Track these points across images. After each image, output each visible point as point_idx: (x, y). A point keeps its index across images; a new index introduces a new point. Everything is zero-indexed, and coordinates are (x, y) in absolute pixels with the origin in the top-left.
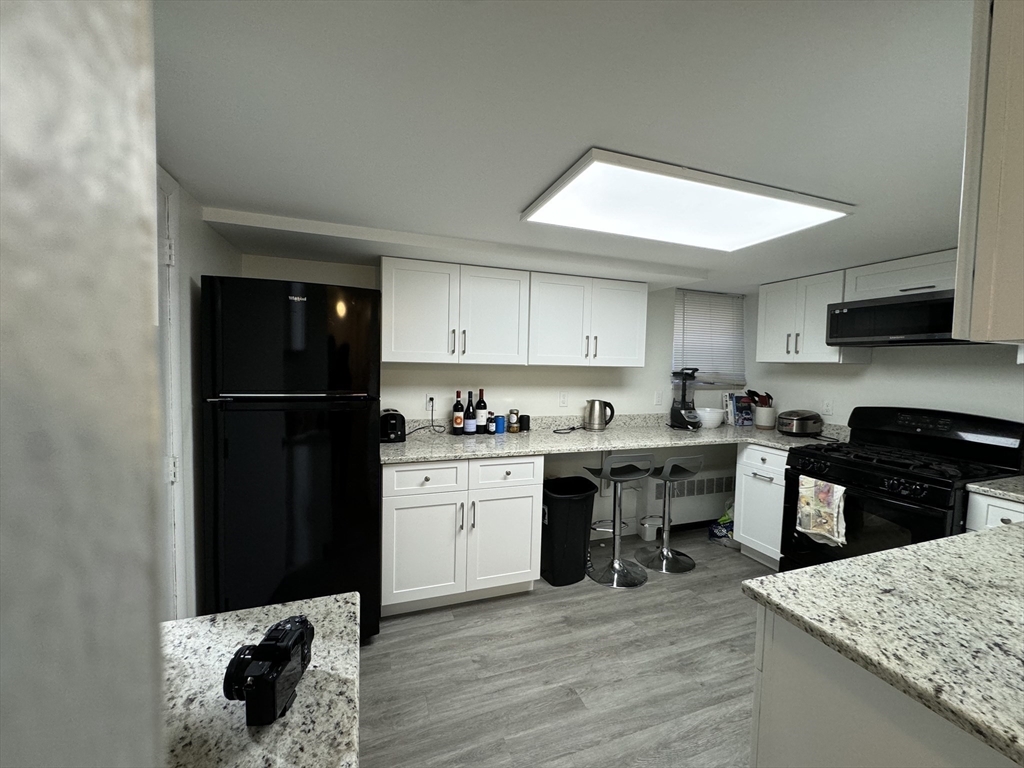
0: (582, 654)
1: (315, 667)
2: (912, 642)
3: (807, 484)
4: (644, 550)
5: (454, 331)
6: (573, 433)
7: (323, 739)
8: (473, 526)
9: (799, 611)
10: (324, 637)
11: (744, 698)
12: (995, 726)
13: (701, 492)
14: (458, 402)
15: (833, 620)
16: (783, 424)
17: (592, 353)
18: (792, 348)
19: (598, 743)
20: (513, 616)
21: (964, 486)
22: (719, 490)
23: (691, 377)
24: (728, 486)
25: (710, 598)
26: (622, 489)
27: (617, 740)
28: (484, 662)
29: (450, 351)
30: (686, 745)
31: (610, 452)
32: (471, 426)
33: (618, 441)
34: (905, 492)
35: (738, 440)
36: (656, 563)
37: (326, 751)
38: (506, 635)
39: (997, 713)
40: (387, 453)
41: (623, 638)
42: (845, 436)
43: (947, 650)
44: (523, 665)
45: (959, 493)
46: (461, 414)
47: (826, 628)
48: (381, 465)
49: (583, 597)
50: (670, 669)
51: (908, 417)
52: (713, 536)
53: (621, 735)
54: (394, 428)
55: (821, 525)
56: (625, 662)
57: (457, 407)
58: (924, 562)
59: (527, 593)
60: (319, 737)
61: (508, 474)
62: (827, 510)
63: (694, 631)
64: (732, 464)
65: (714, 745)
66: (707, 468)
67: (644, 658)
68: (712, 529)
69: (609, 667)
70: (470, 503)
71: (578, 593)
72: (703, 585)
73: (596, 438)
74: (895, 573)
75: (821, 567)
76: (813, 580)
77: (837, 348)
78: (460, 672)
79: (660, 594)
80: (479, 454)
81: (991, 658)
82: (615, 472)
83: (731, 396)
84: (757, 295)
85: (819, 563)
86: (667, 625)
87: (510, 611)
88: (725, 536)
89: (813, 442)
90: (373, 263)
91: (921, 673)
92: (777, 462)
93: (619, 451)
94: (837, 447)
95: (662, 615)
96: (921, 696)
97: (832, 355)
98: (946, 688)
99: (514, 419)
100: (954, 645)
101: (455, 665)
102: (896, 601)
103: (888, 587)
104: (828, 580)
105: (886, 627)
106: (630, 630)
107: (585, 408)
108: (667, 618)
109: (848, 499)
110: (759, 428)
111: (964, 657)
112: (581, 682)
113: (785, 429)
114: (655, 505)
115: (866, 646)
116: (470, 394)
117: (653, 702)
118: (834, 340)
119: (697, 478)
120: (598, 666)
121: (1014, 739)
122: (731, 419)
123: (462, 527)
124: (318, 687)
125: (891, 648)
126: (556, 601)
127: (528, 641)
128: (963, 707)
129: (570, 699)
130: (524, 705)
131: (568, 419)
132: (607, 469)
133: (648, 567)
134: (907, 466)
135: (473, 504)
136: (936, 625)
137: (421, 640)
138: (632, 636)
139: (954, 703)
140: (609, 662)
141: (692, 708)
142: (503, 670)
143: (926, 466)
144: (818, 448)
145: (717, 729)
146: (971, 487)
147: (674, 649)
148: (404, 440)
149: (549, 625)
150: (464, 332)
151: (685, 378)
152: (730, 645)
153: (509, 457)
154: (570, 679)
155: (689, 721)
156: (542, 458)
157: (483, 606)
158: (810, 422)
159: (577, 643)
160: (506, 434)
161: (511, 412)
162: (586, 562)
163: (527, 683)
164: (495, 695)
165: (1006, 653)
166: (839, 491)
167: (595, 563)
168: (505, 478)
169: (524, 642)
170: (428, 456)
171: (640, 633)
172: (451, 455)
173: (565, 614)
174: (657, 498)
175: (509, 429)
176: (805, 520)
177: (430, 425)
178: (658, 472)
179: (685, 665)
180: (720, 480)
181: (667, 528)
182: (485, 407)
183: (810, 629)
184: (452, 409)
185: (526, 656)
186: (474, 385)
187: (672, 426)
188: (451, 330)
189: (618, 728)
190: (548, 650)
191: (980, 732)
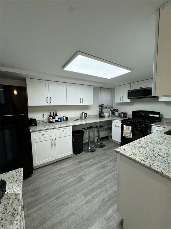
0: (83, 169)
1: (8, 192)
2: (145, 157)
3: (125, 127)
4: (95, 144)
5: (48, 98)
6: (78, 120)
7: (10, 214)
8: (56, 144)
9: (125, 154)
10: (11, 183)
11: (115, 171)
12: (160, 171)
13: (105, 130)
14: (50, 115)
15: (132, 155)
16: (120, 115)
17: (81, 102)
18: (121, 100)
19: (87, 187)
20: (67, 163)
21: (151, 125)
22: (109, 130)
23: (103, 106)
24: (110, 129)
25: (108, 152)
26: (90, 131)
27: (91, 186)
28: (60, 175)
29: (47, 102)
30: (105, 183)
31: (87, 124)
32: (54, 120)
33: (88, 121)
34: (141, 127)
35: (112, 119)
36: (97, 146)
37: (10, 217)
38: (65, 168)
39: (160, 168)
40: (32, 129)
41: (91, 163)
42: (131, 117)
43: (151, 157)
44: (70, 174)
45: (150, 126)
46: (51, 118)
47: (130, 157)
48: (30, 132)
49: (82, 156)
50: (101, 168)
51: (142, 112)
52: (108, 139)
53: (92, 184)
54: (33, 123)
55: (127, 134)
56: (92, 168)
57: (50, 116)
58: (146, 140)
59: (70, 157)
60: (8, 214)
61: (64, 131)
62: (129, 131)
63: (105, 159)
64: (111, 124)
65: (110, 182)
66: (107, 125)
67: (95, 167)
68: (108, 138)
69: (89, 170)
70: (55, 139)
71: (81, 155)
72: (107, 149)
73: (83, 121)
74: (141, 143)
75: (129, 144)
76: (128, 147)
77: (129, 99)
78: (55, 178)
79: (99, 153)
80: (56, 127)
81: (158, 157)
82: (88, 128)
83: (110, 110)
84: (115, 89)
85: (128, 143)
86: (100, 159)
87: (66, 162)
88: (110, 139)
89: (126, 118)
90: (24, 80)
91: (147, 163)
92: (119, 123)
93: (88, 123)
94: (130, 119)
95: (99, 157)
96: (147, 167)
97: (128, 101)
98: (152, 165)
99: (64, 118)
100: (152, 156)
101: (53, 177)
102: (142, 149)
103: (140, 146)
104: (130, 146)
105: (141, 155)
106: (93, 161)
107: (81, 114)
108: (100, 158)
109: (132, 129)
110: (116, 116)
111: (154, 158)
112: (83, 175)
113: (121, 116)
114: (96, 134)
115: (138, 159)
116: (53, 113)
117: (98, 176)
118: (129, 98)
119: (104, 128)
120: (86, 171)
121: (163, 173)
122: (111, 115)
123: (53, 145)
124: (8, 198)
125: (142, 158)
126: (76, 158)
127: (71, 168)
128: (154, 168)
129: (81, 179)
130: (70, 183)
131: (77, 117)
132: (86, 128)
133: (96, 147)
134: (142, 122)
135: (56, 139)
136: (149, 152)
137: (44, 173)
138: (93, 163)
139: (153, 168)
140: (89, 169)
141: (106, 175)
142: (66, 176)
143: (145, 121)
144: (127, 119)
145: (110, 178)
146: (152, 125)
147: (102, 164)
148: (37, 125)
149: (75, 164)
150: (50, 98)
151: (101, 107)
152: (112, 161)
153: (63, 127)
154: (80, 175)
155: (105, 178)
156: (72, 127)
157: (60, 162)
158: (125, 114)
159: (82, 166)
160: (63, 122)
161: (64, 116)
162: (83, 148)
163: (71, 178)
164: (64, 182)
165: (160, 156)
166: (131, 127)
167: (85, 148)
168: (63, 132)
169: (70, 169)
170: (43, 129)
171: (95, 162)
172: (49, 128)
173: (78, 160)
174: (97, 133)
175: (63, 120)
176: (125, 134)
177: (44, 121)
178: (97, 127)
179: (104, 167)
180: (109, 127)
181: (99, 139)
182: (57, 116)
183: (128, 157)
184: (49, 116)
185: (71, 172)
186: (54, 111)
187: (99, 117)
188: (47, 97)
189: (91, 183)
190: (75, 169)
191: (157, 172)
